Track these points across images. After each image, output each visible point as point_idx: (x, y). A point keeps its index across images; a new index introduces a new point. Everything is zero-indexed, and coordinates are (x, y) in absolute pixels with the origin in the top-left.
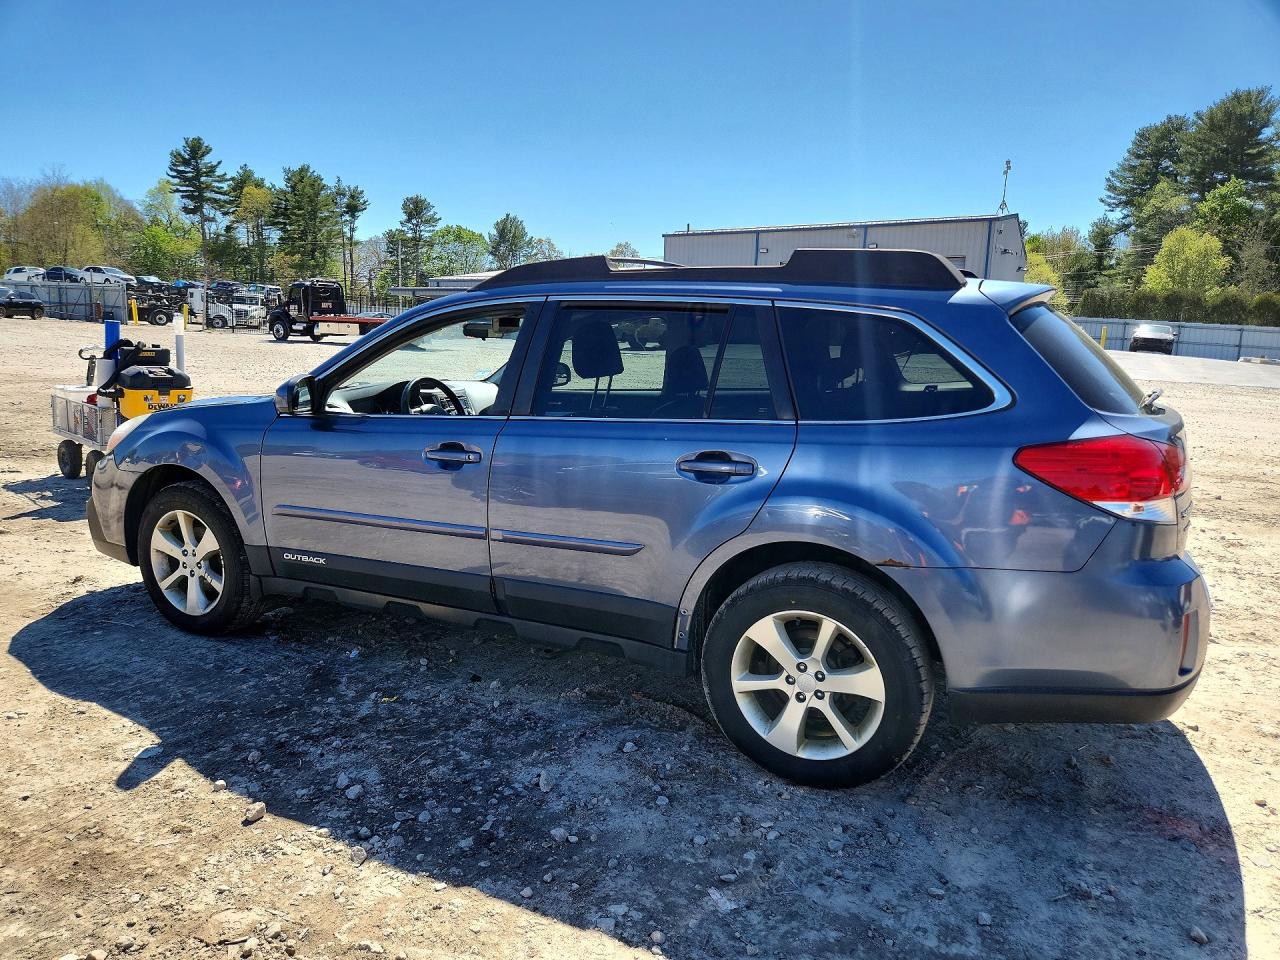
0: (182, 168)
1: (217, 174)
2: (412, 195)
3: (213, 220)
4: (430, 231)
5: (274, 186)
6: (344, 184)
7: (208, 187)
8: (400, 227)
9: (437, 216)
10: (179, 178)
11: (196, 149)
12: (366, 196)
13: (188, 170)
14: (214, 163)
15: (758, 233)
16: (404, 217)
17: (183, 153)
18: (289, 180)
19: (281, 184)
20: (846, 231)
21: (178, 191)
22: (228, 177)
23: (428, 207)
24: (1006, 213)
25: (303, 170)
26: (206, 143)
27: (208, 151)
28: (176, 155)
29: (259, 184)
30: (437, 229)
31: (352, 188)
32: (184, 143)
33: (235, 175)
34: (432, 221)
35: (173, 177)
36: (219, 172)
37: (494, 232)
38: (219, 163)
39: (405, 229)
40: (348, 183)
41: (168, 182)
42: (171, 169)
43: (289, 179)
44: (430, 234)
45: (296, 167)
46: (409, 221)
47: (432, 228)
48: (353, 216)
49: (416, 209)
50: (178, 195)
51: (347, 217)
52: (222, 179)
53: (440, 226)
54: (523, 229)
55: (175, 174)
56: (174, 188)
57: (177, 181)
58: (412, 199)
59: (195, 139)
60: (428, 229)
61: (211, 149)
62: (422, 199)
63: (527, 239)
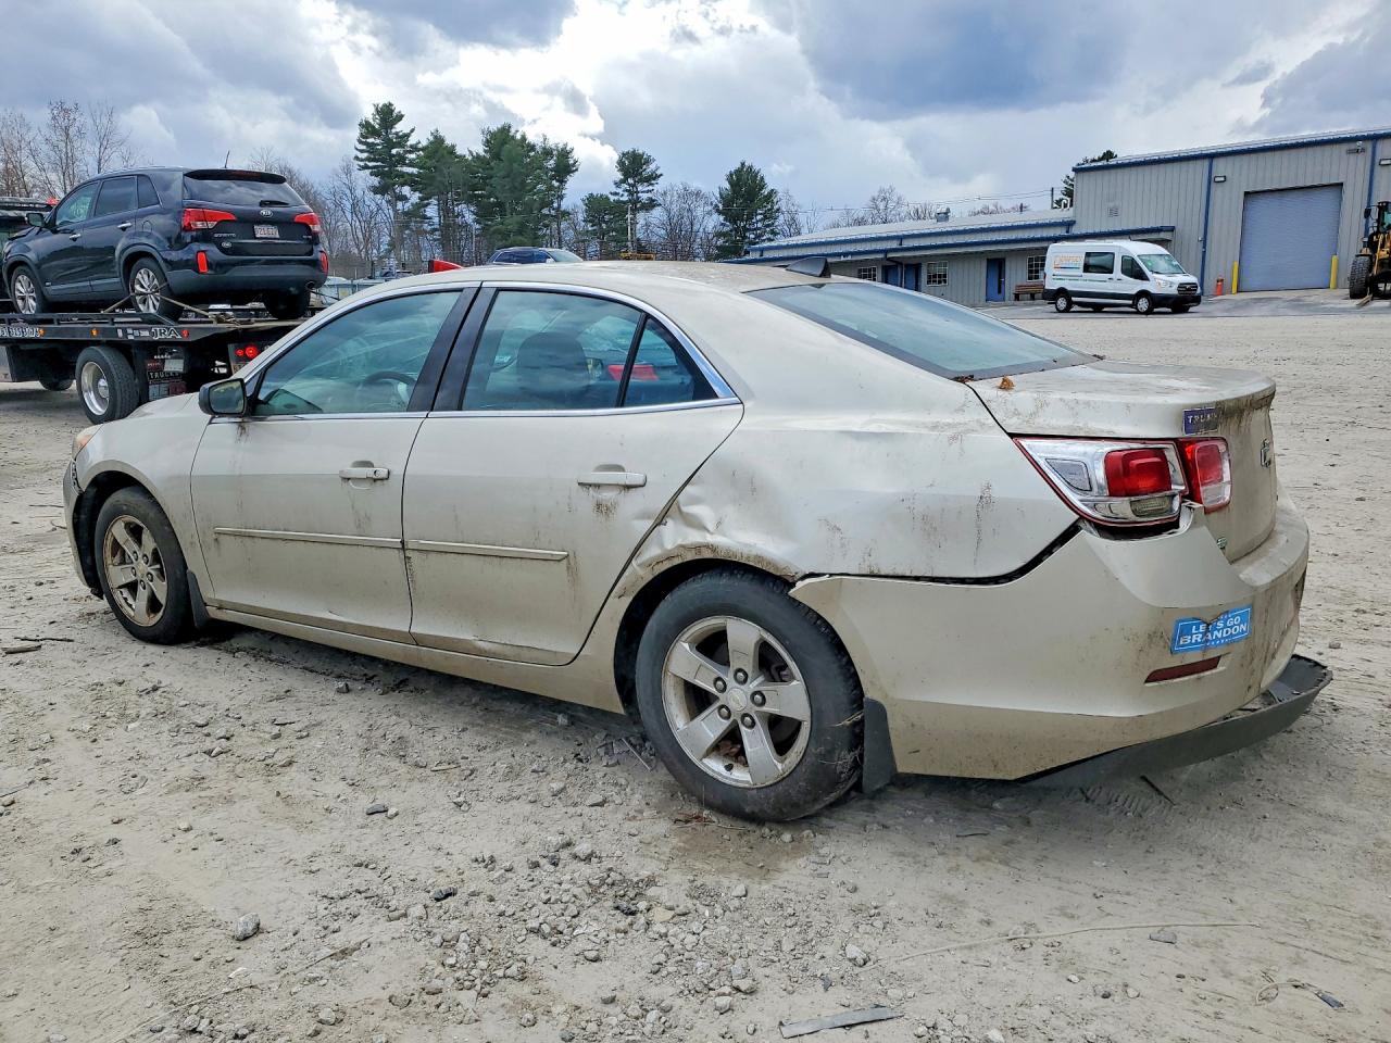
0: (371, 140)
1: (408, 143)
2: (628, 148)
3: (404, 198)
4: (648, 191)
5: (471, 152)
6: (551, 143)
7: (401, 160)
8: (614, 190)
9: (658, 172)
10: (368, 152)
11: (388, 115)
12: (576, 155)
13: (378, 141)
14: (407, 131)
15: (1211, 157)
16: (620, 176)
17: (371, 121)
18: (487, 143)
19: (479, 149)
21: (366, 167)
22: (420, 146)
23: (648, 161)
25: (505, 130)
26: (398, 108)
27: (400, 117)
28: (366, 125)
29: (451, 151)
31: (561, 146)
32: (373, 110)
33: (424, 143)
35: (362, 151)
36: (412, 141)
37: (727, 186)
38: (412, 131)
39: (620, 191)
40: (555, 140)
41: (357, 158)
42: (360, 142)
43: (487, 141)
44: (649, 195)
45: (494, 127)
46: (624, 181)
47: (650, 188)
48: (562, 182)
49: (634, 167)
50: (368, 172)
51: (556, 184)
52: (414, 148)
53: (662, 184)
54: (762, 178)
55: (364, 147)
56: (362, 164)
57: (365, 155)
58: (628, 153)
59: (385, 105)
60: (646, 189)
61: (402, 116)
62: (641, 152)
63: (765, 192)
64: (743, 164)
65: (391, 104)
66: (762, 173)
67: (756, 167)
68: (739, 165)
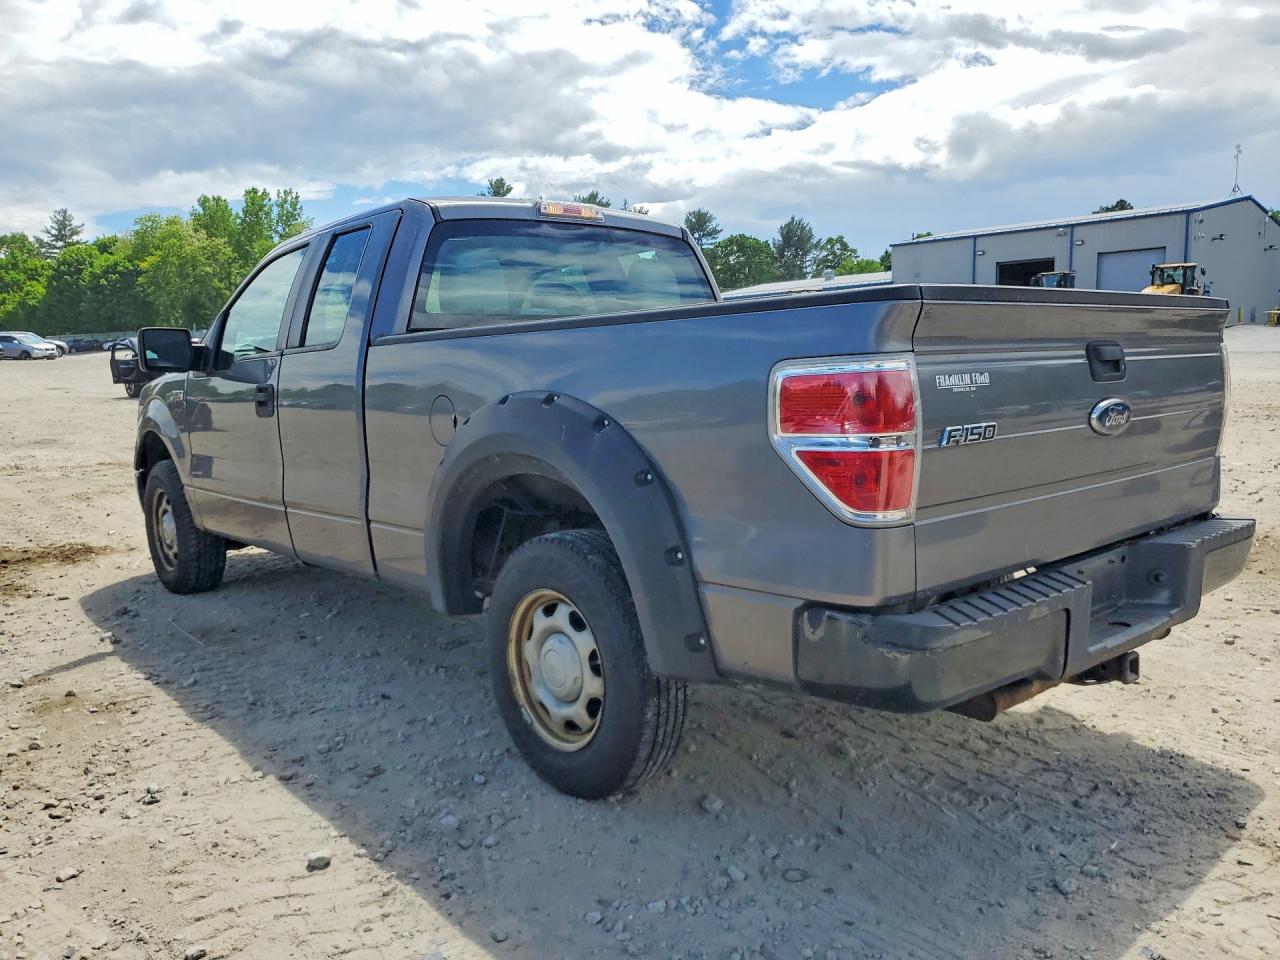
2: (694, 208)
4: (711, 244)
6: (629, 207)
9: (719, 228)
11: (500, 186)
15: (976, 238)
20: (1054, 231)
23: (710, 219)
24: (1238, 195)
25: (593, 197)
26: (508, 182)
30: (718, 240)
31: (637, 209)
32: (488, 185)
34: (715, 232)
40: (634, 204)
44: (713, 246)
45: (585, 195)
47: (714, 241)
49: (699, 223)
53: (721, 238)
54: (810, 231)
58: (694, 213)
59: (498, 180)
60: (710, 242)
61: (511, 189)
62: (704, 211)
63: (814, 241)
64: (793, 218)
65: (502, 179)
66: (812, 225)
67: (805, 221)
68: (790, 220)
